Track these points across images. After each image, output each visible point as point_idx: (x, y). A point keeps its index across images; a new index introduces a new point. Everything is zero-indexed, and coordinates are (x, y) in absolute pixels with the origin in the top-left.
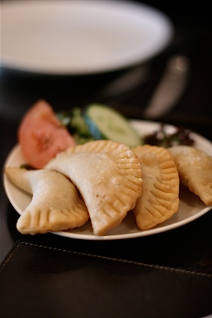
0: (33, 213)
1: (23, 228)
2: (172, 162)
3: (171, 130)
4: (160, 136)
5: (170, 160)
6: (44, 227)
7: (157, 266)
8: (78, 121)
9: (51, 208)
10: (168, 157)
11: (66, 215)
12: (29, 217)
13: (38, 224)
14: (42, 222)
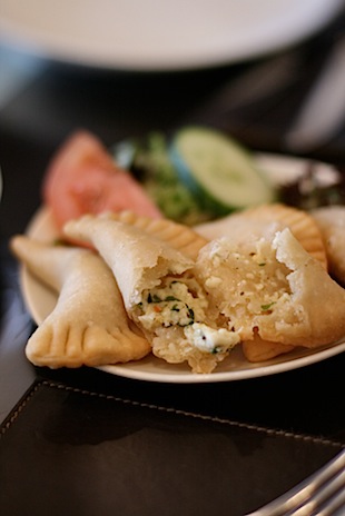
0: (57, 330)
1: (37, 355)
2: (319, 242)
3: (326, 175)
4: (306, 187)
5: (314, 237)
6: (74, 357)
7: (281, 432)
8: (158, 158)
9: (90, 323)
10: (313, 231)
11: (115, 337)
12: (50, 337)
13: (65, 351)
14: (73, 348)
